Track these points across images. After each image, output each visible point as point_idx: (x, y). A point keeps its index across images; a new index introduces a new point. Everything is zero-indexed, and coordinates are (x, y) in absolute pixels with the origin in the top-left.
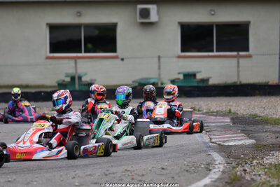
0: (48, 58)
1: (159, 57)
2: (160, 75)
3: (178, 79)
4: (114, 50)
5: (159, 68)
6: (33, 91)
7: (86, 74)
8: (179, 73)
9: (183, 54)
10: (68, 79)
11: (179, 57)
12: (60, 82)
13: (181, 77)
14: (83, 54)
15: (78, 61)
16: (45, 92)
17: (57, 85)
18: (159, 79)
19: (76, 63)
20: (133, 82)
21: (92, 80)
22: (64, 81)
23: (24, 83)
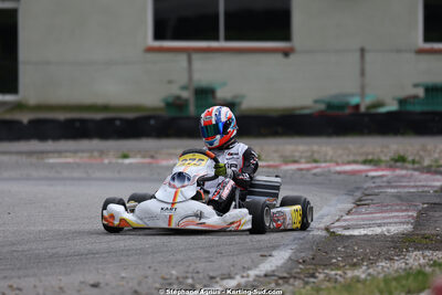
0: (150, 50)
1: (363, 51)
2: (363, 88)
3: (416, 97)
4: (287, 36)
5: (363, 73)
6: (99, 116)
7: (224, 84)
8: (416, 86)
9: (429, 46)
10: (185, 94)
11: (421, 52)
12: (170, 100)
13: (421, 92)
14: (222, 44)
15: (195, 57)
16: (121, 119)
17: (162, 104)
18: (363, 95)
19: (190, 61)
20: (316, 102)
21: (236, 97)
22: (178, 98)
23: (100, 101)
